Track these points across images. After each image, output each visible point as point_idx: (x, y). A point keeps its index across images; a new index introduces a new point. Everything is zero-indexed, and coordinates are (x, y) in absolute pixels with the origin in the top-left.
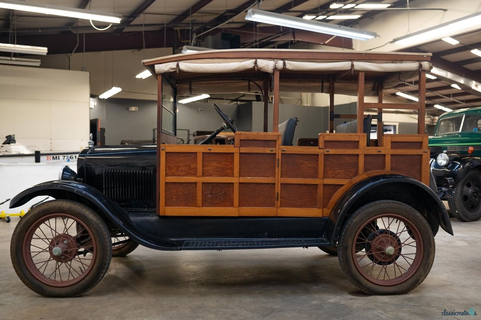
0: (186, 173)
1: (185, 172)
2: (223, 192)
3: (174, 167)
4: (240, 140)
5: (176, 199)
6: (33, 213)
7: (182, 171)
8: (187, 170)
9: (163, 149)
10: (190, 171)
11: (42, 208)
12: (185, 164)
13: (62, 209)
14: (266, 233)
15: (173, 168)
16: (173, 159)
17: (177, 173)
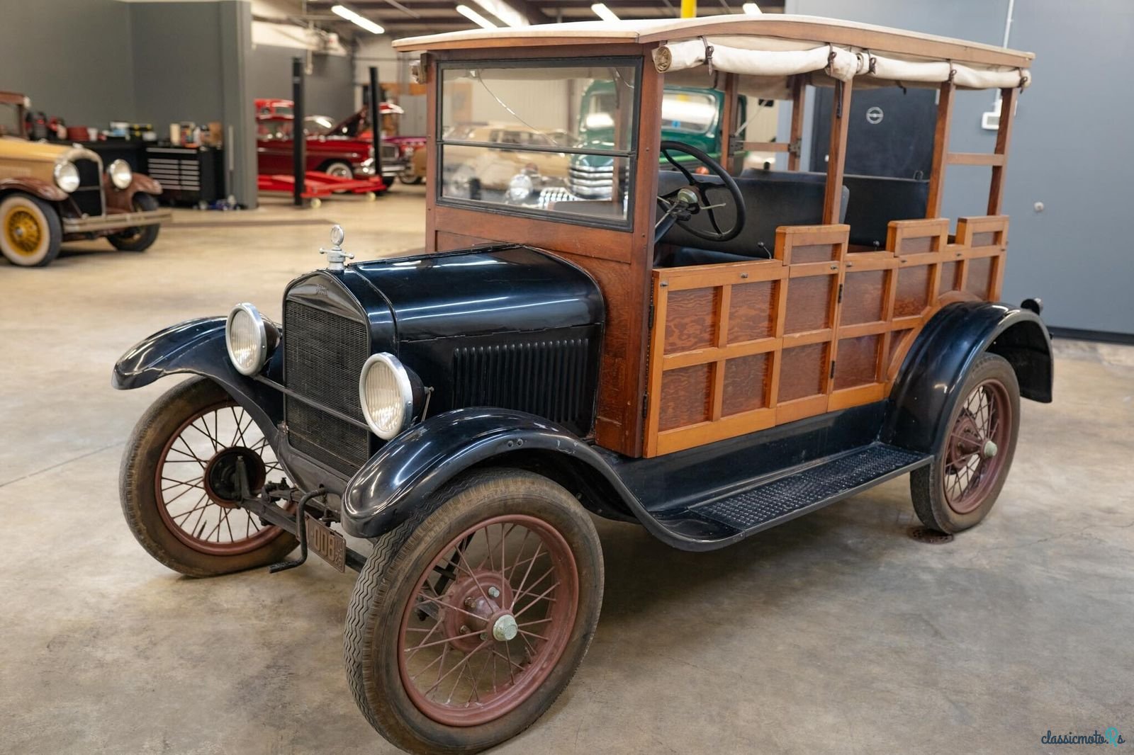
0: (696, 340)
1: (695, 337)
2: (752, 376)
3: (675, 330)
4: (793, 247)
5: (673, 408)
6: (433, 534)
7: (689, 336)
8: (698, 332)
9: (664, 286)
10: (702, 335)
11: (458, 513)
12: (696, 318)
13: (510, 502)
14: (804, 453)
15: (674, 332)
16: (676, 308)
17: (679, 343)
